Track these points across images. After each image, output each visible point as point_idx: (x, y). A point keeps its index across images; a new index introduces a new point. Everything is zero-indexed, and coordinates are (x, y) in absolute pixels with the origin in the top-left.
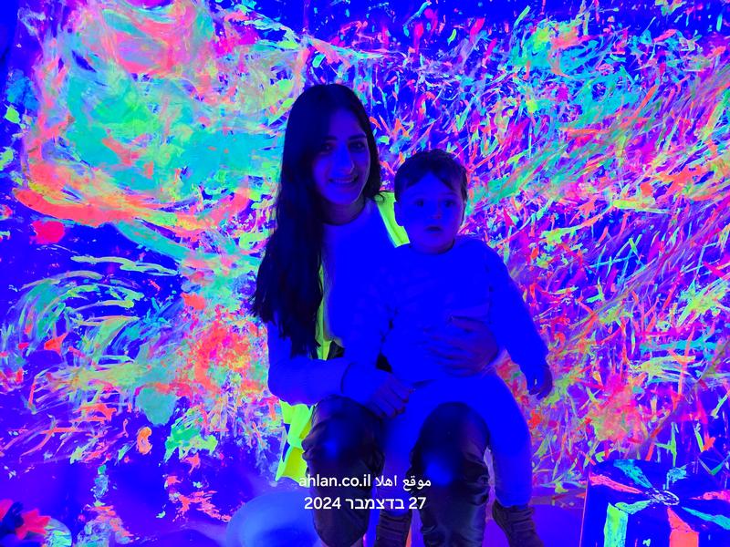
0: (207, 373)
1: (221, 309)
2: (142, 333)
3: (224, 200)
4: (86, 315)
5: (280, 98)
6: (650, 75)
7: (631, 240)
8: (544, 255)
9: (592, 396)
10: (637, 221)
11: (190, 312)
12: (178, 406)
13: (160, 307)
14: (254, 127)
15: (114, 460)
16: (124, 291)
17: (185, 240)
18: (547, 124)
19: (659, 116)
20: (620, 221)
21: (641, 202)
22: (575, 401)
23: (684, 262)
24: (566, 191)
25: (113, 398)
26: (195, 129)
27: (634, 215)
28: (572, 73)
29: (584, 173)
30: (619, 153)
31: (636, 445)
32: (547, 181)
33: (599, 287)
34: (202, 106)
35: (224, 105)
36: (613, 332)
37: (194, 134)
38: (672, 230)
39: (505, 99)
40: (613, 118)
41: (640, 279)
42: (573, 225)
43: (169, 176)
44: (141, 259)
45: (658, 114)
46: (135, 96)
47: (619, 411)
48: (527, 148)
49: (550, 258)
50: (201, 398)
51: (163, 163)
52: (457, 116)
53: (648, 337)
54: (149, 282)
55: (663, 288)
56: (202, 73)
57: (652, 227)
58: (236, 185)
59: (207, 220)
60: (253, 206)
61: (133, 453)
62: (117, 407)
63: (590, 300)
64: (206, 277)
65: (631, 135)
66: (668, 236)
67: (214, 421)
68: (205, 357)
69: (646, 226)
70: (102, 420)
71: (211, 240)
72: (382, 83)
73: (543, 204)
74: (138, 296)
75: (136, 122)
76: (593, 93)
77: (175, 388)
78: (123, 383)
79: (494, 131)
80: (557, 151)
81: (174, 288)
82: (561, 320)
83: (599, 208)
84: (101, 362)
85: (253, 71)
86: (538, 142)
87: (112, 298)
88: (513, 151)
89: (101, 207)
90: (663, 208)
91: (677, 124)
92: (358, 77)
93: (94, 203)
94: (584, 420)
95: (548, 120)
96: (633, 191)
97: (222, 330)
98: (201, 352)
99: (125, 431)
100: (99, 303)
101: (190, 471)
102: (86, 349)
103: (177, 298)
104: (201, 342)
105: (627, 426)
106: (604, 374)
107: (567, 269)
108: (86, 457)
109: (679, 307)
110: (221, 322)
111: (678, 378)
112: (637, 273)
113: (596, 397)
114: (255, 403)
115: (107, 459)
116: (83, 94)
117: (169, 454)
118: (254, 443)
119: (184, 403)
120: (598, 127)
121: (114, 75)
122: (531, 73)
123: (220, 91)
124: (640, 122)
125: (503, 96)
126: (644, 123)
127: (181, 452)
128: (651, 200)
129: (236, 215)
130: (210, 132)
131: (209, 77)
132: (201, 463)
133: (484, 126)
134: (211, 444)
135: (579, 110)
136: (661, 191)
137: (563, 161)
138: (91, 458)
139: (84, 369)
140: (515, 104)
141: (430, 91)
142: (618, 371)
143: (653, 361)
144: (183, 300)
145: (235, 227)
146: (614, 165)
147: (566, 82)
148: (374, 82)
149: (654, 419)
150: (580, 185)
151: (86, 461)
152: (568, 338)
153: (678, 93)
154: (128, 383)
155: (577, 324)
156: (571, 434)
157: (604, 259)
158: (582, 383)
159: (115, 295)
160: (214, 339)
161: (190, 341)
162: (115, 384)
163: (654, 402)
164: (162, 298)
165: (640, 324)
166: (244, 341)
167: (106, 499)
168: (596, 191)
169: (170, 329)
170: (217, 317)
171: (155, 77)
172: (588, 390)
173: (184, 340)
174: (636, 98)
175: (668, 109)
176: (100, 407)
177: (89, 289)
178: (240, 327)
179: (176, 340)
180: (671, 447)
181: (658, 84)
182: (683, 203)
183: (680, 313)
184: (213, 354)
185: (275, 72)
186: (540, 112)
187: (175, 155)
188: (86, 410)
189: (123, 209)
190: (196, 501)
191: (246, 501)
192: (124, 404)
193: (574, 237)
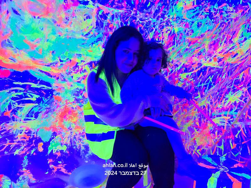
0: (63, 123)
1: (67, 101)
2: (39, 110)
3: (67, 63)
4: (19, 103)
5: (88, 26)
6: (217, 19)
7: (210, 77)
8: (180, 82)
9: (196, 130)
10: (212, 71)
11: (57, 102)
12: (52, 135)
13: (45, 100)
14: (78, 36)
15: (30, 154)
16: (32, 94)
17: (54, 77)
18: (182, 36)
19: (220, 34)
20: (206, 70)
21: (213, 64)
22: (190, 132)
23: (228, 84)
24: (188, 60)
25: (29, 132)
26: (56, 37)
27: (211, 68)
28: (190, 18)
29: (194, 54)
30: (206, 47)
31: (210, 147)
32: (181, 56)
33: (199, 93)
34: (60, 28)
35: (67, 28)
36: (203, 108)
37: (56, 38)
38: (224, 74)
39: (167, 27)
40: (204, 34)
41: (213, 90)
42: (190, 72)
43: (48, 54)
44: (38, 83)
45: (220, 33)
46: (35, 24)
47: (205, 135)
48: (174, 45)
49: (182, 83)
50: (61, 132)
51: (46, 49)
52: (150, 33)
53: (215, 110)
54: (41, 92)
55: (220, 94)
56: (59, 16)
57: (217, 72)
58: (72, 57)
59: (62, 69)
60: (78, 65)
61: (36, 151)
62: (31, 136)
63: (196, 98)
64: (62, 90)
65: (210, 41)
66: (222, 76)
67: (65, 140)
68: (62, 118)
69: (215, 72)
70: (25, 140)
71: (63, 77)
72: (124, 21)
73: (180, 64)
74: (38, 96)
75: (35, 34)
76: (197, 25)
77: (52, 129)
78: (33, 127)
79: (163, 39)
80: (185, 46)
81: (50, 94)
82: (186, 105)
83: (199, 66)
84: (24, 120)
85: (78, 16)
86: (179, 43)
87: (28, 97)
88: (170, 46)
89: (24, 65)
90: (221, 66)
91: (226, 37)
92: (115, 18)
93: (21, 63)
94: (193, 139)
95: (182, 35)
96: (211, 60)
97: (68, 108)
98: (61, 116)
99: (33, 144)
100: (23, 99)
101: (57, 158)
102: (19, 115)
103: (52, 97)
104: (60, 113)
105: (207, 140)
106: (200, 122)
107: (188, 87)
108: (20, 153)
109: (226, 100)
110: (67, 106)
111: (224, 124)
112: (212, 89)
113: (197, 130)
114: (80, 134)
115: (27, 154)
116: (16, 24)
117: (49, 152)
118: (80, 147)
119: (55, 134)
120: (199, 37)
121: (27, 16)
122: (176, 18)
123: (66, 23)
124: (214, 36)
125: (166, 26)
126: (215, 36)
127: (54, 151)
128: (216, 63)
129: (72, 68)
130: (62, 38)
131: (62, 18)
132: (61, 155)
133: (159, 37)
134: (64, 148)
135: (193, 31)
136: (220, 60)
137: (187, 49)
138: (21, 153)
139: (19, 122)
140: (171, 29)
141: (141, 24)
142: (204, 122)
143: (217, 118)
144: (54, 98)
145: (72, 72)
146: (204, 51)
147: (188, 22)
148: (121, 20)
149: (216, 138)
150: (193, 58)
151: (20, 154)
152: (188, 111)
153: (226, 26)
154: (35, 127)
155: (191, 106)
156: (189, 143)
157: (201, 83)
158: (193, 126)
159: (29, 96)
160: (65, 112)
161: (57, 112)
162: (30, 128)
163: (216, 133)
164: (46, 97)
165: (212, 106)
166: (76, 112)
167: (27, 168)
168: (198, 60)
169: (49, 108)
170: (66, 104)
171: (42, 17)
172: (195, 128)
173: (54, 112)
174: (212, 27)
175: (223, 32)
176: (25, 136)
177: (20, 94)
178: (74, 107)
179: (52, 112)
180: (222, 147)
181: (220, 23)
182: (228, 64)
183: (226, 102)
184: (65, 117)
185: (86, 16)
186: (179, 32)
187: (50, 46)
188: (19, 137)
189: (31, 65)
190: (59, 168)
191: (76, 167)
192: (33, 135)
193: (190, 76)
